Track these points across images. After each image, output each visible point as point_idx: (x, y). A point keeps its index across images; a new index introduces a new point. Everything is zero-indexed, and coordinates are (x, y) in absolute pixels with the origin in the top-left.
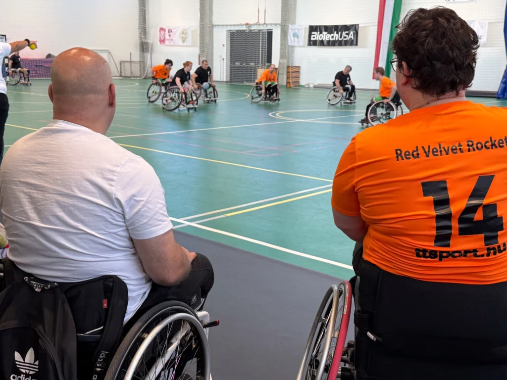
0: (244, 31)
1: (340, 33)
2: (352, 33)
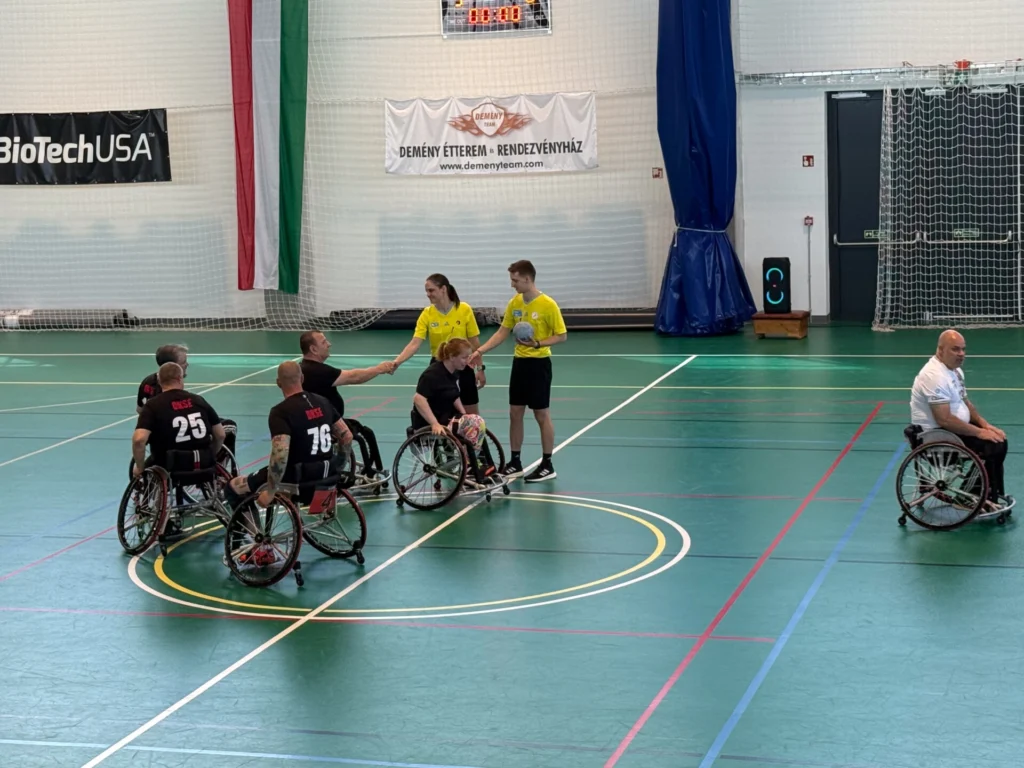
1: (98, 138)
2: (143, 137)
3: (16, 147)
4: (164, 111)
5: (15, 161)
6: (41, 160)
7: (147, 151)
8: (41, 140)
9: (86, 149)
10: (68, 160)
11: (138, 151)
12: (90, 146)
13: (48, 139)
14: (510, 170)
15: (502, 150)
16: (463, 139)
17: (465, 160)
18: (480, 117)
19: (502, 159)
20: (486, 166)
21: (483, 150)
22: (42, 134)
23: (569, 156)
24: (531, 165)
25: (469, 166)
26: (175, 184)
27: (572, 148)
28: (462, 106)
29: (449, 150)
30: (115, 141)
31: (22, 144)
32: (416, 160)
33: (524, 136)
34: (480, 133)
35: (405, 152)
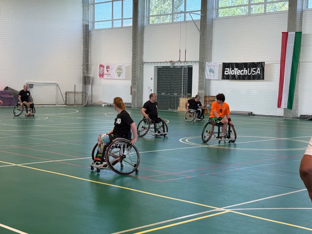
0: (169, 67)
1: (249, 69)
2: (259, 69)
3: (230, 71)
4: (264, 62)
5: (230, 74)
6: (235, 74)
7: (259, 72)
8: (236, 69)
9: (246, 72)
10: (241, 74)
11: (257, 72)
12: (246, 71)
13: (237, 69)
22: (236, 68)
26: (266, 81)
30: (252, 70)
31: (232, 70)
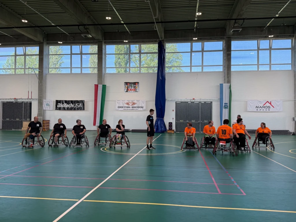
3: (61, 105)
4: (84, 101)
5: (61, 107)
7: (81, 106)
8: (65, 104)
9: (72, 105)
10: (69, 107)
11: (80, 106)
12: (73, 105)
13: (66, 104)
14: (133, 110)
15: (132, 107)
16: (127, 106)
17: (127, 109)
18: (130, 103)
19: (132, 108)
20: (130, 109)
21: (130, 107)
23: (142, 108)
24: (136, 109)
25: (128, 109)
26: (86, 111)
27: (142, 107)
28: (127, 101)
29: (125, 107)
30: (76, 105)
32: (120, 108)
33: (135, 106)
34: (129, 105)
35: (119, 107)
